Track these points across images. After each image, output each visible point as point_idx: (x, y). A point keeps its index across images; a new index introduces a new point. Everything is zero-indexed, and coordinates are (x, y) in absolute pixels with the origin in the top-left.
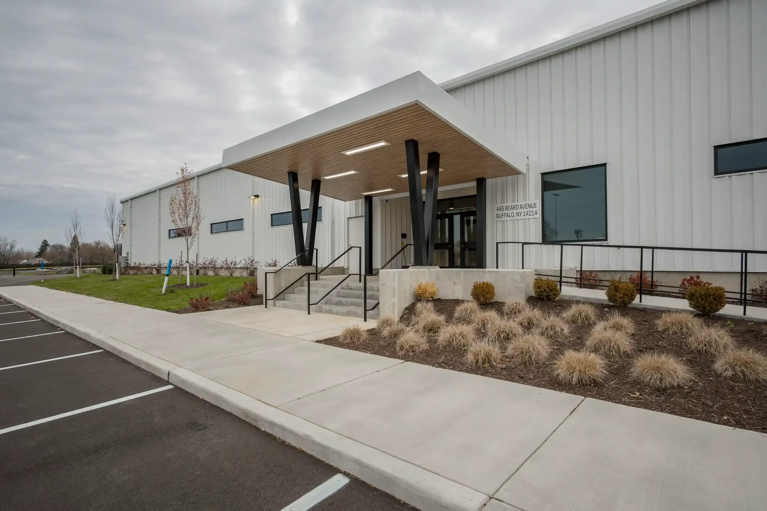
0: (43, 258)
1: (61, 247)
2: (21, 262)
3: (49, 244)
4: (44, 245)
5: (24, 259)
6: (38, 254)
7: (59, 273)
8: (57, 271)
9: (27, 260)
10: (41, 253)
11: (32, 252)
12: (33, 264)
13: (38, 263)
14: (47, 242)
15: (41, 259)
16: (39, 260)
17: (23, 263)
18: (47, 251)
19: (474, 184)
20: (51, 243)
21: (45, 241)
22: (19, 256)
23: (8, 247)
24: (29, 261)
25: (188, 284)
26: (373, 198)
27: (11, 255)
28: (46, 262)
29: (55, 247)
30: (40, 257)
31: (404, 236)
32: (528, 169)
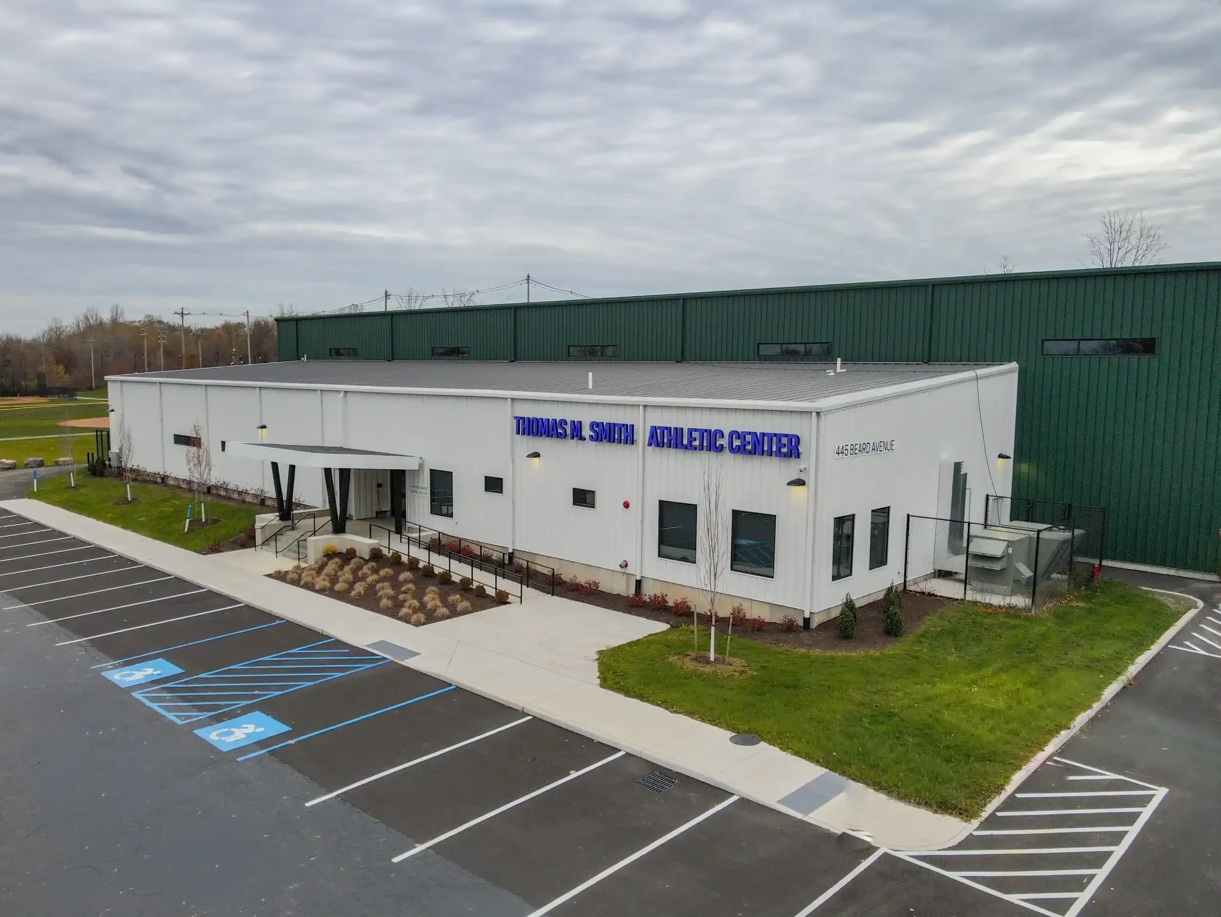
25: (203, 520)
31: (379, 485)
32: (421, 466)
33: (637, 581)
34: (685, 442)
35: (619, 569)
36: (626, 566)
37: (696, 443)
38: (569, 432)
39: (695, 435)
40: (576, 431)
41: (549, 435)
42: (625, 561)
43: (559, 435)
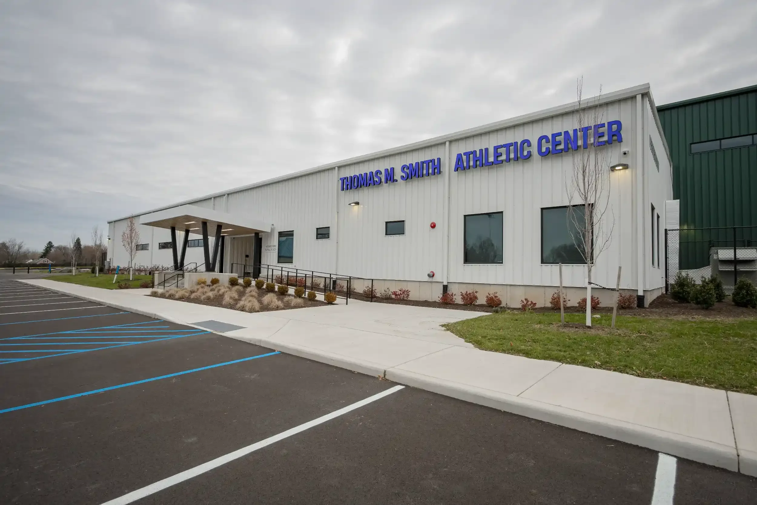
0: (48, 258)
1: (65, 248)
2: (27, 261)
3: (53, 245)
4: (49, 246)
5: (28, 259)
6: (42, 254)
7: (61, 272)
8: (60, 270)
9: (33, 260)
10: (45, 254)
11: (36, 251)
12: (38, 263)
13: (43, 263)
14: (52, 244)
15: (45, 259)
16: (44, 261)
17: (29, 262)
18: (51, 251)
19: (254, 235)
20: (55, 244)
21: (50, 243)
22: (26, 256)
23: (17, 248)
24: (35, 260)
25: (131, 279)
26: (225, 237)
27: (18, 255)
28: (50, 262)
29: (59, 248)
30: (45, 258)
31: (247, 256)
32: (273, 230)
33: (444, 285)
34: (491, 159)
35: (427, 279)
36: (433, 276)
37: (504, 157)
38: (383, 180)
39: (503, 150)
40: (390, 177)
41: (367, 185)
42: (432, 272)
43: (375, 183)
